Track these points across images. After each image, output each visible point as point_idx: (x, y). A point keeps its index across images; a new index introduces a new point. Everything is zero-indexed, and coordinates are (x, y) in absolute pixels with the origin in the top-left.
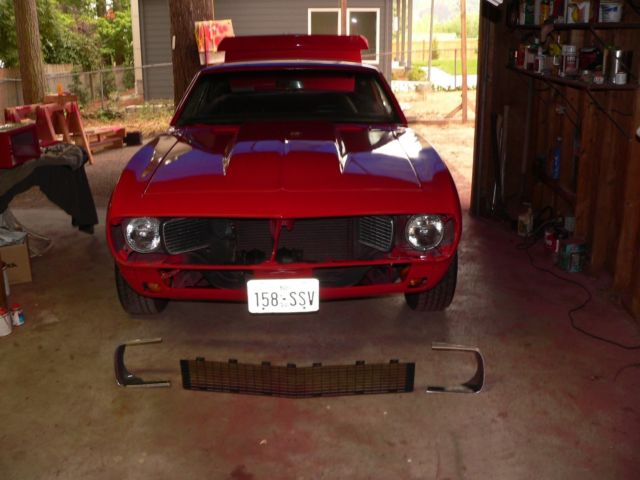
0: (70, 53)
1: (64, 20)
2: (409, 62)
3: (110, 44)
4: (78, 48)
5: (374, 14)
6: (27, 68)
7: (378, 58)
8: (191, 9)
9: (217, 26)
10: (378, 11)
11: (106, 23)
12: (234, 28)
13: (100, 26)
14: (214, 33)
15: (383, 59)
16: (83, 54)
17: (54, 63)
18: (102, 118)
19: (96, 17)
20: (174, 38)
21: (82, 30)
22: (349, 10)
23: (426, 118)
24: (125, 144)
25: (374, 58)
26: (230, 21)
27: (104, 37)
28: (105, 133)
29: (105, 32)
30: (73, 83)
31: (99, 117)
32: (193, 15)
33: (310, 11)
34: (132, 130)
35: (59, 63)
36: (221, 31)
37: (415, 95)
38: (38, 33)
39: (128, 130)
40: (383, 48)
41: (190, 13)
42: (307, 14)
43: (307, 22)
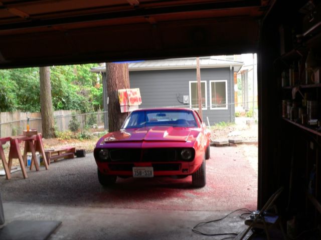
0: (75, 104)
1: (75, 88)
2: (248, 107)
3: (97, 100)
4: (79, 102)
5: (225, 82)
6: (44, 113)
7: (227, 106)
8: (117, 83)
9: (131, 91)
10: (226, 81)
11: (96, 89)
12: (140, 92)
13: (93, 91)
14: (130, 95)
15: (230, 106)
16: (81, 105)
17: (66, 109)
18: (81, 138)
19: (92, 87)
20: (108, 98)
21: (83, 93)
22: (211, 82)
23: (248, 141)
24: (75, 156)
25: (225, 106)
26: (139, 89)
27: (95, 96)
28: (65, 150)
29: (95, 94)
30: (72, 120)
31: (79, 138)
32: (118, 86)
33: (190, 82)
34: (79, 149)
35: (68, 109)
36: (133, 95)
37: (246, 126)
38: (51, 95)
39: (77, 148)
40: (229, 101)
41: (116, 85)
42: (189, 84)
43: (189, 88)
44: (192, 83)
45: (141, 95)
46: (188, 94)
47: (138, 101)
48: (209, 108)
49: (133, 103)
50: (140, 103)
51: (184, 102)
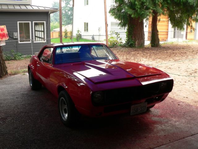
7: (45, 40)
10: (45, 22)
15: (47, 40)
22: (34, 22)
26: (5, 26)
36: (2, 31)
42: (17, 24)
43: (17, 26)
44: (19, 23)
45: (8, 32)
46: (17, 32)
47: (5, 37)
48: (33, 41)
49: (2, 38)
50: (7, 38)
51: (14, 38)
